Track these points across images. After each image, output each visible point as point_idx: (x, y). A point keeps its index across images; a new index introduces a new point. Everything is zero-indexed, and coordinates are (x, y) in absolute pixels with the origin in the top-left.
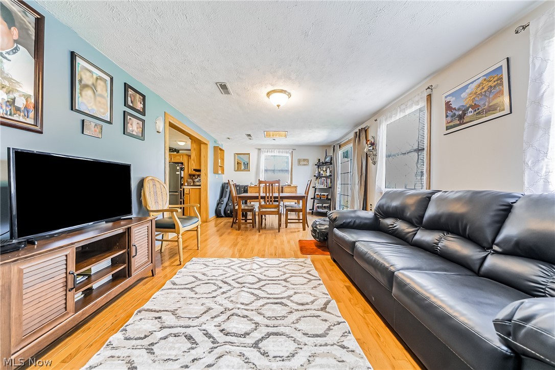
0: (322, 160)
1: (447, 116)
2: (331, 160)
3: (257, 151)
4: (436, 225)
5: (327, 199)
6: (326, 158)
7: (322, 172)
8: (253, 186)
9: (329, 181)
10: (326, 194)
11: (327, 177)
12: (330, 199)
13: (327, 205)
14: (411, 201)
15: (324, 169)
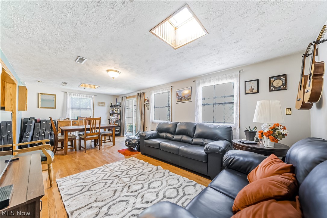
0: (114, 104)
1: (177, 98)
2: (120, 104)
3: (63, 93)
4: (180, 133)
5: (118, 126)
6: (116, 103)
7: (114, 111)
8: (62, 120)
9: (119, 116)
10: (117, 123)
11: (117, 114)
12: (119, 126)
13: (118, 130)
14: (170, 126)
15: (116, 109)
